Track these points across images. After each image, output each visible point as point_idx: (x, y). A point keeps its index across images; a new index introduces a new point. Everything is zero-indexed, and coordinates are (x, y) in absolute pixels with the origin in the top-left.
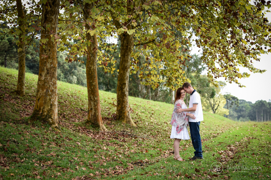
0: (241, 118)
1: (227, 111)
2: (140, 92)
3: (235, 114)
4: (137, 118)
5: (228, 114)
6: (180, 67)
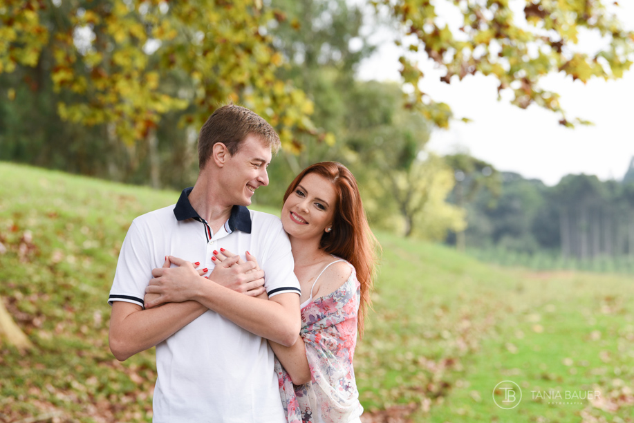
0: (507, 240)
1: (456, 218)
2: (110, 148)
3: (486, 225)
4: (50, 287)
5: (459, 224)
6: (257, 34)
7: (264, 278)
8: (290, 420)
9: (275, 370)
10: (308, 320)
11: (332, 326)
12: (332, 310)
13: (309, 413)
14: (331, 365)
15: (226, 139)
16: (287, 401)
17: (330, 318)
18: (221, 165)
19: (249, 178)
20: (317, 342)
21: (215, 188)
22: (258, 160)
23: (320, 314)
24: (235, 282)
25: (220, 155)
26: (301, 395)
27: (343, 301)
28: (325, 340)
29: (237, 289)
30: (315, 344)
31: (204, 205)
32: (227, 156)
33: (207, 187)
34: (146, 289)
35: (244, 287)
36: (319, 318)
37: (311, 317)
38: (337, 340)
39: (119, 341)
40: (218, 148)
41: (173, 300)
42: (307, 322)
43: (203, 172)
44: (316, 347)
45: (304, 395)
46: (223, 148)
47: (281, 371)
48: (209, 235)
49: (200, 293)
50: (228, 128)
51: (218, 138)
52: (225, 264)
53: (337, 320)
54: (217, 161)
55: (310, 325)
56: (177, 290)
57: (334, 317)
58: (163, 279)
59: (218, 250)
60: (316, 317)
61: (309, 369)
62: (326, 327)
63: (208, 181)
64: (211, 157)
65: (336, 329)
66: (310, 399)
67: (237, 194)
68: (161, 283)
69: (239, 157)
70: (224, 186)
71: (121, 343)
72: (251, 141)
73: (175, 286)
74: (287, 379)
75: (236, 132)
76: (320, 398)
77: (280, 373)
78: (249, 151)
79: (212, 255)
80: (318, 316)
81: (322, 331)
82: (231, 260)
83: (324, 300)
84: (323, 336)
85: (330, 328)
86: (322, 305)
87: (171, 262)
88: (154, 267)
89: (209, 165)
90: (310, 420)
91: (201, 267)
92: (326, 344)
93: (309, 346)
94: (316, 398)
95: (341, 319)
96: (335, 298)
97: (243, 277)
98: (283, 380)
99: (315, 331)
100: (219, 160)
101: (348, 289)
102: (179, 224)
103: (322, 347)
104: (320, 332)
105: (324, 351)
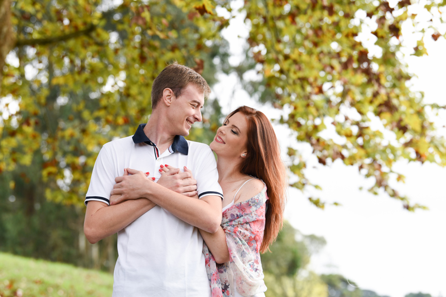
7: (196, 185)
8: (212, 287)
9: (203, 252)
10: (229, 218)
11: (247, 223)
12: (248, 211)
13: (227, 284)
14: (245, 250)
15: (172, 86)
16: (211, 274)
17: (246, 217)
18: (169, 105)
19: (189, 115)
20: (235, 233)
21: (164, 120)
22: (195, 101)
23: (239, 214)
24: (174, 185)
25: (168, 97)
26: (222, 272)
27: (256, 206)
28: (241, 232)
29: (176, 190)
30: (233, 234)
31: (154, 134)
32: (173, 98)
33: (157, 121)
34: (111, 192)
35: (181, 189)
36: (238, 217)
37: (232, 215)
38: (250, 233)
39: (91, 228)
40: (166, 92)
41: (130, 198)
42: (229, 219)
43: (155, 111)
44: (234, 236)
45: (224, 272)
46: (170, 93)
47: (208, 253)
48: (157, 154)
49: (149, 192)
50: (174, 79)
51: (167, 85)
52: (168, 174)
53: (251, 219)
54: (165, 101)
55: (231, 221)
56: (133, 190)
57: (249, 217)
58: (123, 183)
59: (164, 165)
60: (236, 215)
61: (228, 251)
62: (242, 223)
63: (158, 117)
64: (162, 99)
65: (250, 225)
66: (229, 274)
67: (179, 126)
68: (122, 186)
69: (182, 99)
70: (170, 120)
71: (93, 229)
72: (191, 88)
73: (131, 187)
74: (212, 259)
75: (180, 81)
76: (235, 273)
77: (207, 254)
78: (189, 95)
79: (160, 168)
80: (237, 215)
81: (240, 226)
82: (173, 171)
83: (242, 203)
84: (239, 229)
85: (245, 224)
86: (241, 207)
87: (129, 173)
88: (117, 176)
89: (160, 105)
90: (228, 289)
91: (151, 176)
92: (241, 234)
93: (228, 235)
94: (233, 274)
95: (254, 219)
96: (250, 203)
97: (180, 182)
98: (209, 260)
99: (234, 225)
100: (167, 101)
101: (260, 198)
102: (136, 146)
103: (238, 236)
104: (238, 227)
105: (240, 239)
